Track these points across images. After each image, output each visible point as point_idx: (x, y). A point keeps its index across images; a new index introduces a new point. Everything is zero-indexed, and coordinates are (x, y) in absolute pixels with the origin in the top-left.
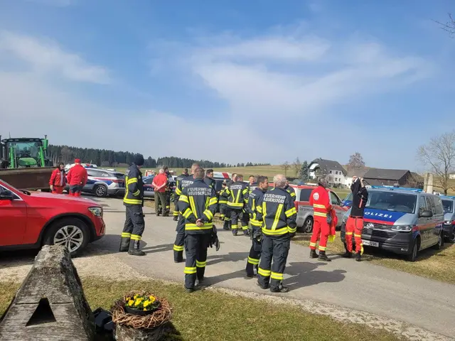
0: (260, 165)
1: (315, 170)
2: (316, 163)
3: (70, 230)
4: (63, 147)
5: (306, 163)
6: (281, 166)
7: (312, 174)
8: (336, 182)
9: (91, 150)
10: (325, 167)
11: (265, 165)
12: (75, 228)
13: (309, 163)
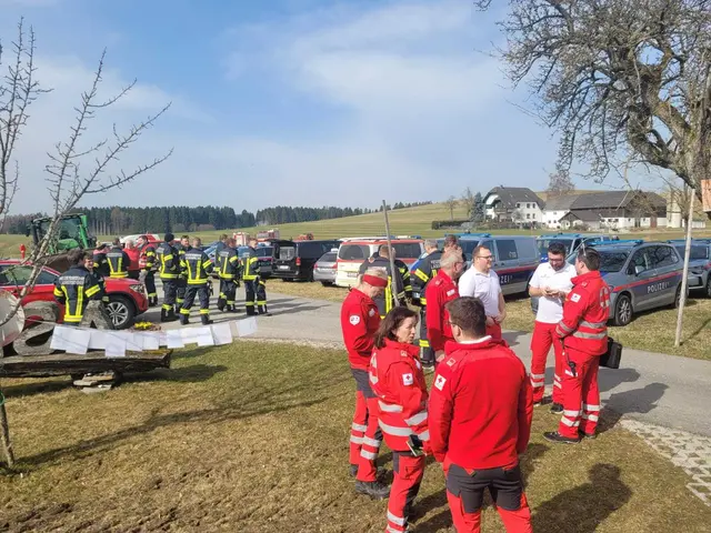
0: (416, 205)
1: (493, 205)
2: (495, 193)
3: (116, 306)
4: (113, 208)
5: (479, 195)
6: (444, 204)
7: (491, 212)
8: (527, 221)
9: (155, 210)
10: (509, 198)
11: (424, 204)
12: (119, 304)
13: (483, 195)
